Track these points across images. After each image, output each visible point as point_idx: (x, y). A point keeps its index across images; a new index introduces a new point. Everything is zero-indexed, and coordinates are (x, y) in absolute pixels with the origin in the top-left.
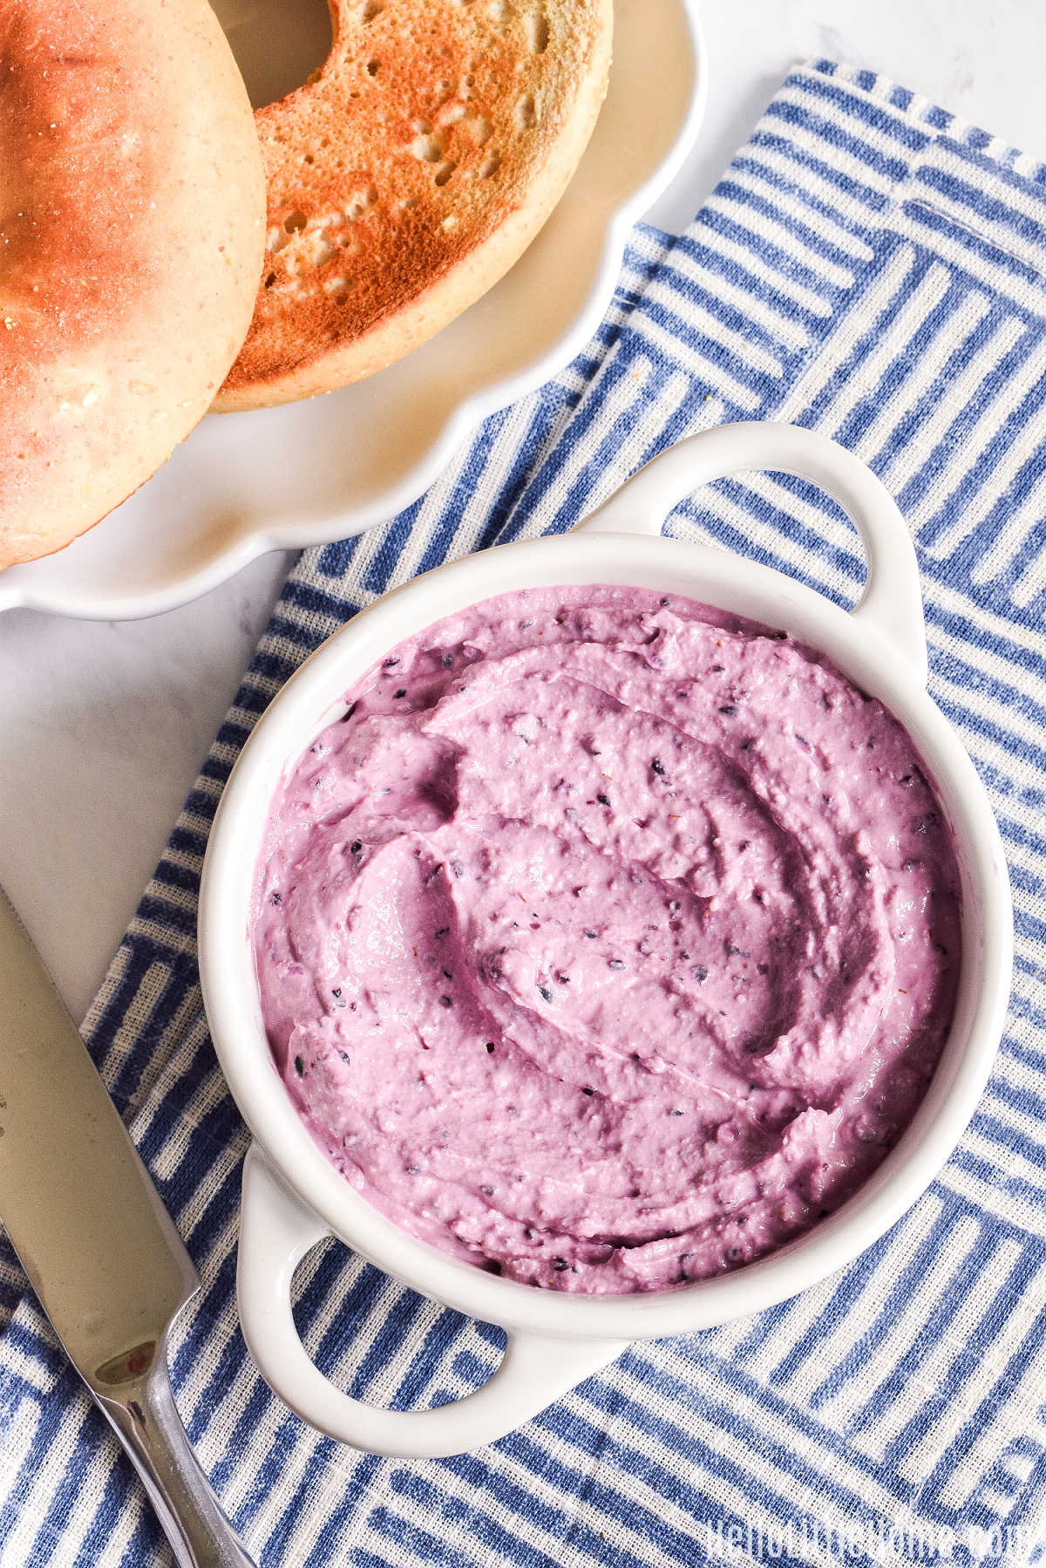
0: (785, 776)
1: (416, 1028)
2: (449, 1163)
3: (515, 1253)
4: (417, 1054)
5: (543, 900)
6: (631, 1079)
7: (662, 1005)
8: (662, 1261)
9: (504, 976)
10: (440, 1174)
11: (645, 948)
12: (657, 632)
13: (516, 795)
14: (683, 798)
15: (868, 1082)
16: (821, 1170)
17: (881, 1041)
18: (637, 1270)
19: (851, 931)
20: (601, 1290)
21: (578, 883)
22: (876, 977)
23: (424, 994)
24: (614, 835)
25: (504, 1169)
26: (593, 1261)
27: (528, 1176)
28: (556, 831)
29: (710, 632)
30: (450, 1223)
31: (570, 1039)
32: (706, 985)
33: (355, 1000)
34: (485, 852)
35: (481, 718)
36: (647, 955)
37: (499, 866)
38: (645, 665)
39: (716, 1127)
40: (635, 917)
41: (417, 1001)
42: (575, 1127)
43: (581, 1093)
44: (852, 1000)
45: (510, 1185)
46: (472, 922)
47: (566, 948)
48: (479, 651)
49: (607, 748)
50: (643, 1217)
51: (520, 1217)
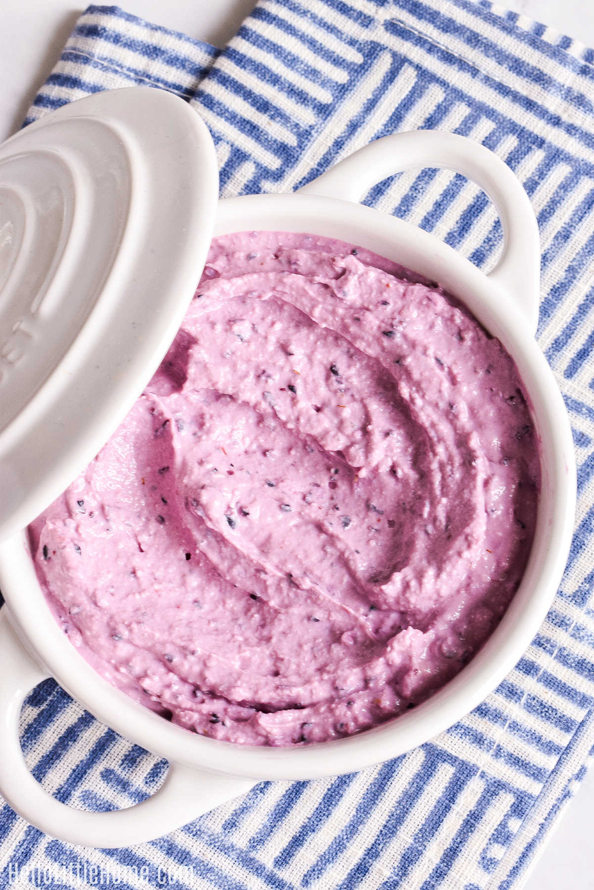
0: (424, 385)
1: (136, 536)
2: (143, 635)
3: (183, 706)
4: (133, 554)
5: (240, 455)
6: (285, 591)
7: (314, 540)
8: (288, 725)
9: (202, 505)
10: (137, 642)
11: (309, 498)
12: (344, 271)
13: (229, 377)
14: (349, 393)
15: (454, 615)
16: (412, 673)
17: (468, 585)
18: (268, 729)
19: (457, 502)
20: (242, 741)
21: (267, 446)
22: (469, 538)
23: (145, 512)
24: (296, 414)
25: (183, 644)
26: (239, 720)
27: (199, 651)
28: (255, 407)
29: (383, 276)
30: (139, 678)
31: (244, 557)
32: (349, 530)
33: (93, 510)
34: (202, 416)
35: (211, 319)
36: (309, 504)
37: (210, 427)
38: (333, 295)
39: (342, 633)
40: (305, 476)
41: (139, 517)
42: (241, 621)
43: (248, 597)
44: (451, 552)
45: (185, 656)
46: (184, 464)
47: (251, 491)
48: (216, 272)
49: (299, 351)
50: (279, 691)
51: (191, 681)
